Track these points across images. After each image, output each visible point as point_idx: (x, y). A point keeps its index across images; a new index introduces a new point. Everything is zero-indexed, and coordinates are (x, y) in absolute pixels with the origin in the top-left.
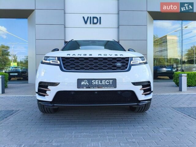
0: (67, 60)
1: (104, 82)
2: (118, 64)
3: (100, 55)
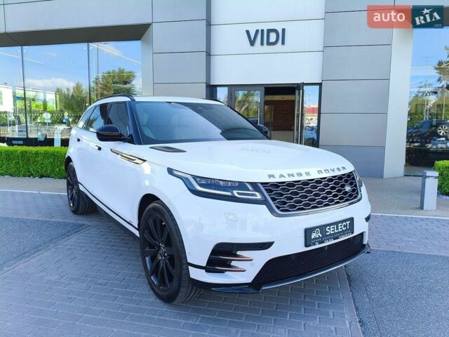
0: (275, 190)
1: (341, 227)
2: (348, 188)
3: (320, 172)
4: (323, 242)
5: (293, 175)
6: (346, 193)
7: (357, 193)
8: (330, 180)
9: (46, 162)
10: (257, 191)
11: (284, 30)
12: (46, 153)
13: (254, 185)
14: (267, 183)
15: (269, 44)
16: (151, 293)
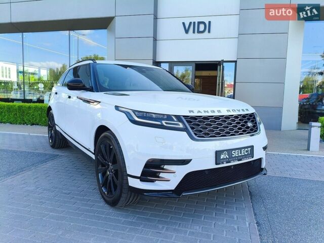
0: (194, 122)
1: (244, 152)
2: (250, 124)
3: (228, 111)
4: (230, 162)
5: (208, 112)
6: (248, 127)
7: (257, 128)
8: (237, 117)
9: (36, 114)
10: (180, 122)
11: (210, 22)
12: (36, 108)
13: (178, 117)
14: (188, 116)
15: (199, 32)
16: (102, 200)
